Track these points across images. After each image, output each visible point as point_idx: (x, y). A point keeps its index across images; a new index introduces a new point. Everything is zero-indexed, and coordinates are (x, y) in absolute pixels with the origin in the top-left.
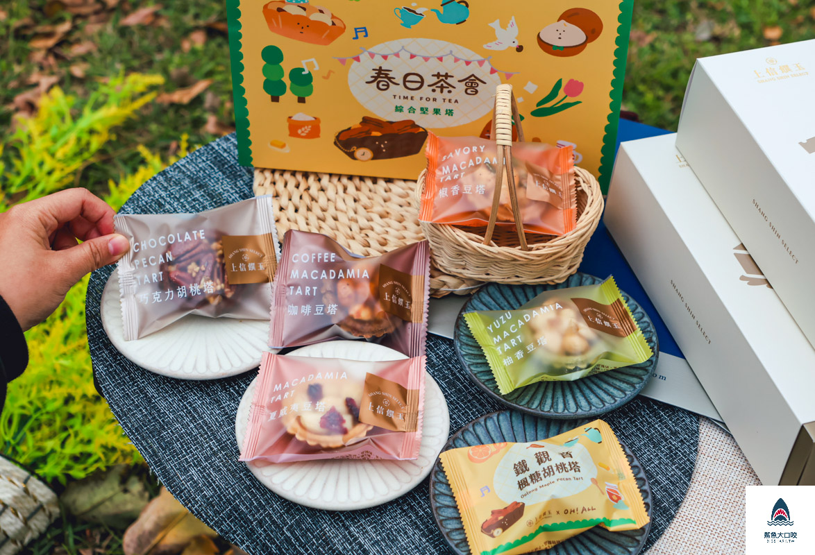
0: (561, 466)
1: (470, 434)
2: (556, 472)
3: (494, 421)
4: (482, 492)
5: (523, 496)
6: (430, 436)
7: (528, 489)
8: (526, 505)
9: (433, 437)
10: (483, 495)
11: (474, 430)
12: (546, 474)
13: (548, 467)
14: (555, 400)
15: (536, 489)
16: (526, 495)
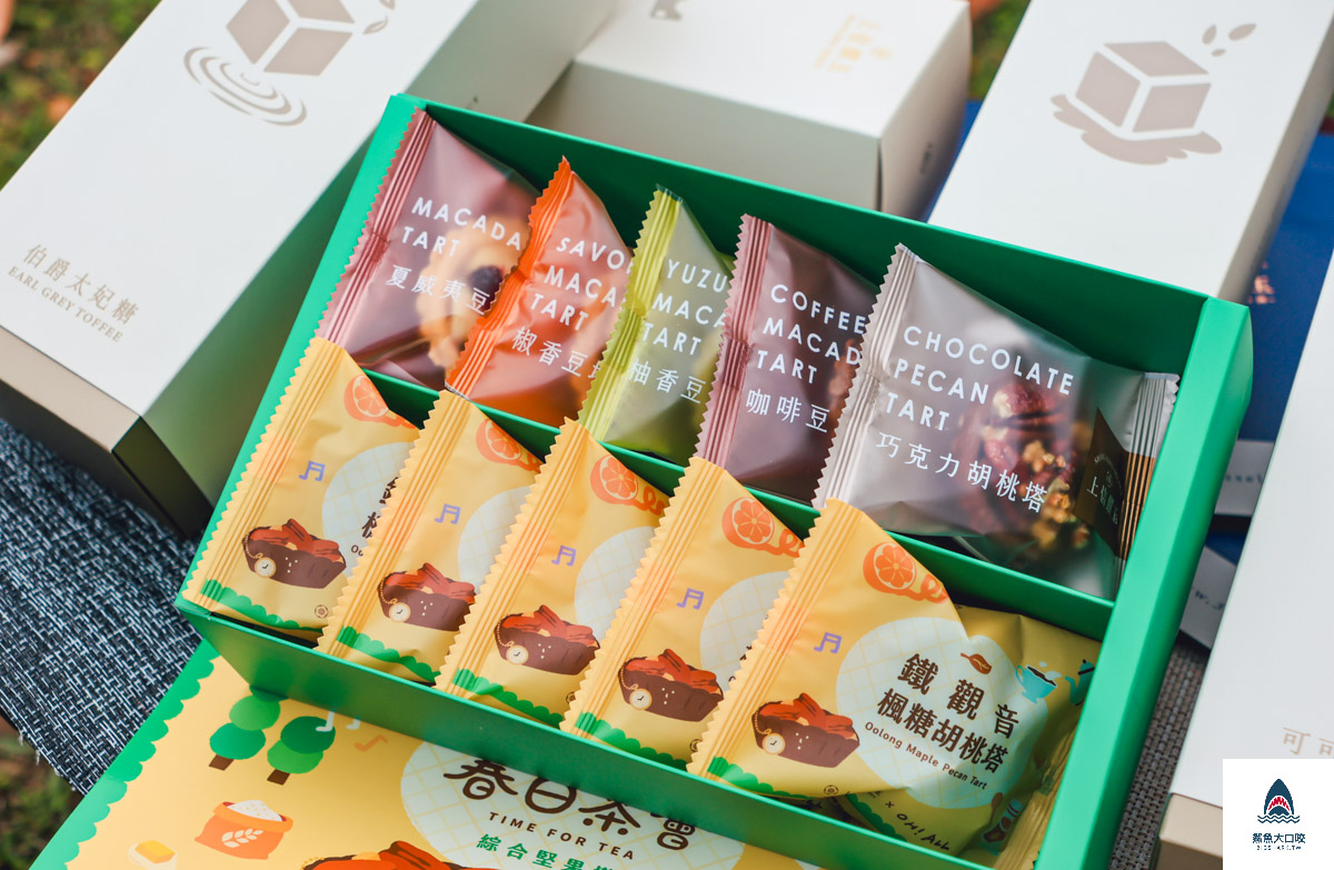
12: (940, 736)
13: (956, 727)
15: (899, 744)
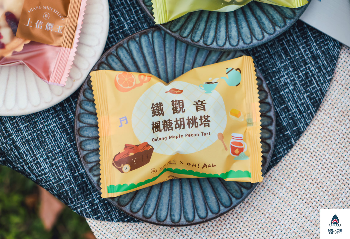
0: (192, 120)
1: (124, 50)
2: (187, 127)
3: (148, 37)
4: (121, 121)
5: (154, 140)
6: (88, 46)
7: (159, 135)
8: (154, 151)
9: (90, 46)
10: (121, 125)
11: (128, 46)
14: (209, 23)
16: (156, 140)
